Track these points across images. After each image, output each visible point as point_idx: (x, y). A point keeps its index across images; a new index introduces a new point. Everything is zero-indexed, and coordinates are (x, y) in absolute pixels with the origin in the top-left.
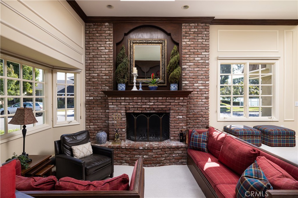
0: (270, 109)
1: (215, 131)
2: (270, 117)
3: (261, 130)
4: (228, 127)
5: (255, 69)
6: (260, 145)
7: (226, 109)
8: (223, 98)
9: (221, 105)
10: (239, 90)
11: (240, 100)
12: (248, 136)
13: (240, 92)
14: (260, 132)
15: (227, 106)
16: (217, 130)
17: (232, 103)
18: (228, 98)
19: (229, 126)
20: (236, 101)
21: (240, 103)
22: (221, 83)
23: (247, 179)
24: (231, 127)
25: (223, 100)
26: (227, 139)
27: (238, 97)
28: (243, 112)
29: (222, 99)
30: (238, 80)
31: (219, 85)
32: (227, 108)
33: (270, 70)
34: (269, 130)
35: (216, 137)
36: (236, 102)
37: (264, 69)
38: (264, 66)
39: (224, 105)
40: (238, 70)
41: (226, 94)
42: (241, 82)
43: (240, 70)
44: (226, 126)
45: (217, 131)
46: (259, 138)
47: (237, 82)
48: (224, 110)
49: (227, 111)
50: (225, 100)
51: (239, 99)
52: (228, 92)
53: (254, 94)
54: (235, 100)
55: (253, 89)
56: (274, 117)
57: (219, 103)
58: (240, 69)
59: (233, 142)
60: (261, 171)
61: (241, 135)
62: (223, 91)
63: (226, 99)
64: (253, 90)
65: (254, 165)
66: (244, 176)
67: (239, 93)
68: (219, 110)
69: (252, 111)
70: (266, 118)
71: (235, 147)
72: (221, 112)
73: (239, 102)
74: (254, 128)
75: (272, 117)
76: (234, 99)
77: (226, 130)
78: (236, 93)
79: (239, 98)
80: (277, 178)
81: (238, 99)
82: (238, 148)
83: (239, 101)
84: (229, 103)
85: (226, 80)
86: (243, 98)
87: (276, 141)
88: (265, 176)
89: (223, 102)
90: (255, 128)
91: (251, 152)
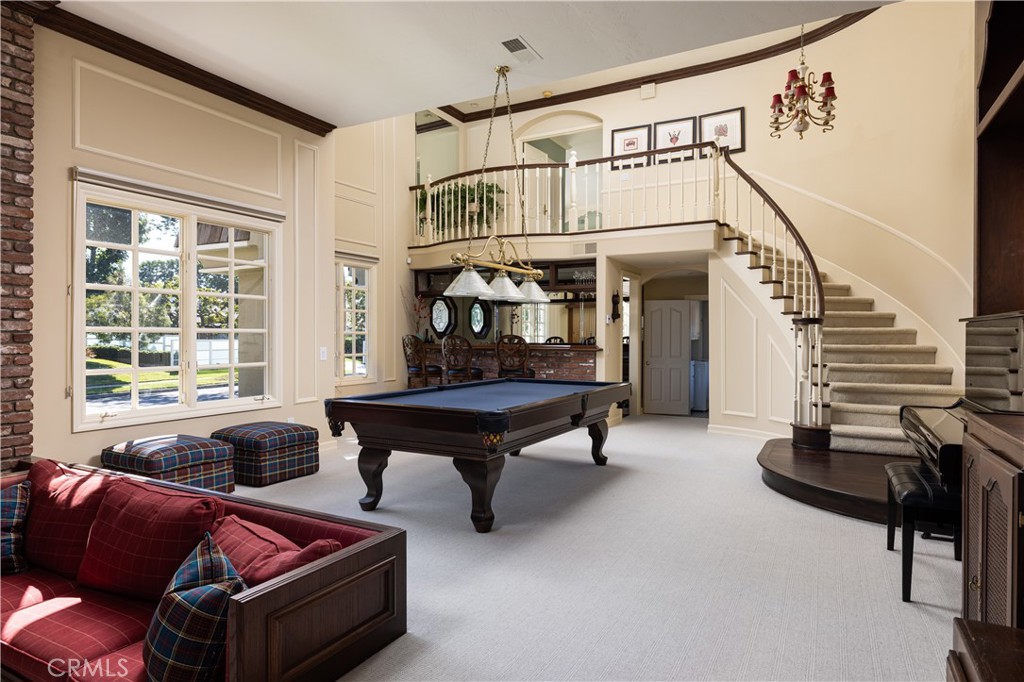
0: (260, 372)
1: (63, 472)
2: (260, 397)
3: (233, 441)
4: (120, 448)
5: (217, 240)
6: (231, 489)
7: (111, 382)
8: (101, 336)
9: (90, 366)
10: (169, 307)
11: (171, 346)
12: (191, 466)
13: (170, 315)
14: (231, 446)
15: (118, 370)
16: (71, 466)
17: (135, 358)
18: (123, 336)
19: (125, 443)
20: (154, 348)
21: (172, 357)
22: (91, 278)
23: (178, 597)
24: (129, 446)
25: (102, 345)
26: (112, 491)
27: (161, 334)
28: (177, 390)
29: (97, 341)
30: (163, 268)
31: (82, 284)
32: (118, 378)
33: (259, 252)
34: (256, 434)
35: (64, 496)
36: (157, 354)
37: (244, 244)
38: (243, 234)
39: (103, 366)
40: (163, 228)
41: (116, 321)
42: (175, 275)
43: (170, 232)
44: (112, 448)
45: (72, 470)
46: (228, 469)
47: (160, 276)
48: (101, 388)
49: (115, 391)
50: (108, 345)
51: (168, 342)
52: (121, 315)
53: (222, 322)
54: (150, 347)
55: (216, 307)
56: (270, 397)
57: (81, 358)
58: (171, 227)
59: (139, 497)
60: (222, 556)
61: (168, 469)
62: (102, 309)
63: (115, 343)
64: (219, 309)
65: (203, 546)
66: (172, 592)
67: (168, 317)
68: (80, 389)
69: (214, 382)
70: (250, 402)
71: (143, 513)
72: (92, 396)
73: (169, 354)
74: (212, 437)
75: (267, 396)
76: (148, 340)
77: (109, 459)
78: (157, 318)
79: (168, 339)
80: (261, 561)
81: (164, 343)
82: (156, 512)
83: (168, 350)
84: (123, 356)
85: (115, 265)
86: (177, 338)
87: (273, 467)
88: (232, 566)
89: (100, 353)
90: (217, 438)
91: (197, 511)
